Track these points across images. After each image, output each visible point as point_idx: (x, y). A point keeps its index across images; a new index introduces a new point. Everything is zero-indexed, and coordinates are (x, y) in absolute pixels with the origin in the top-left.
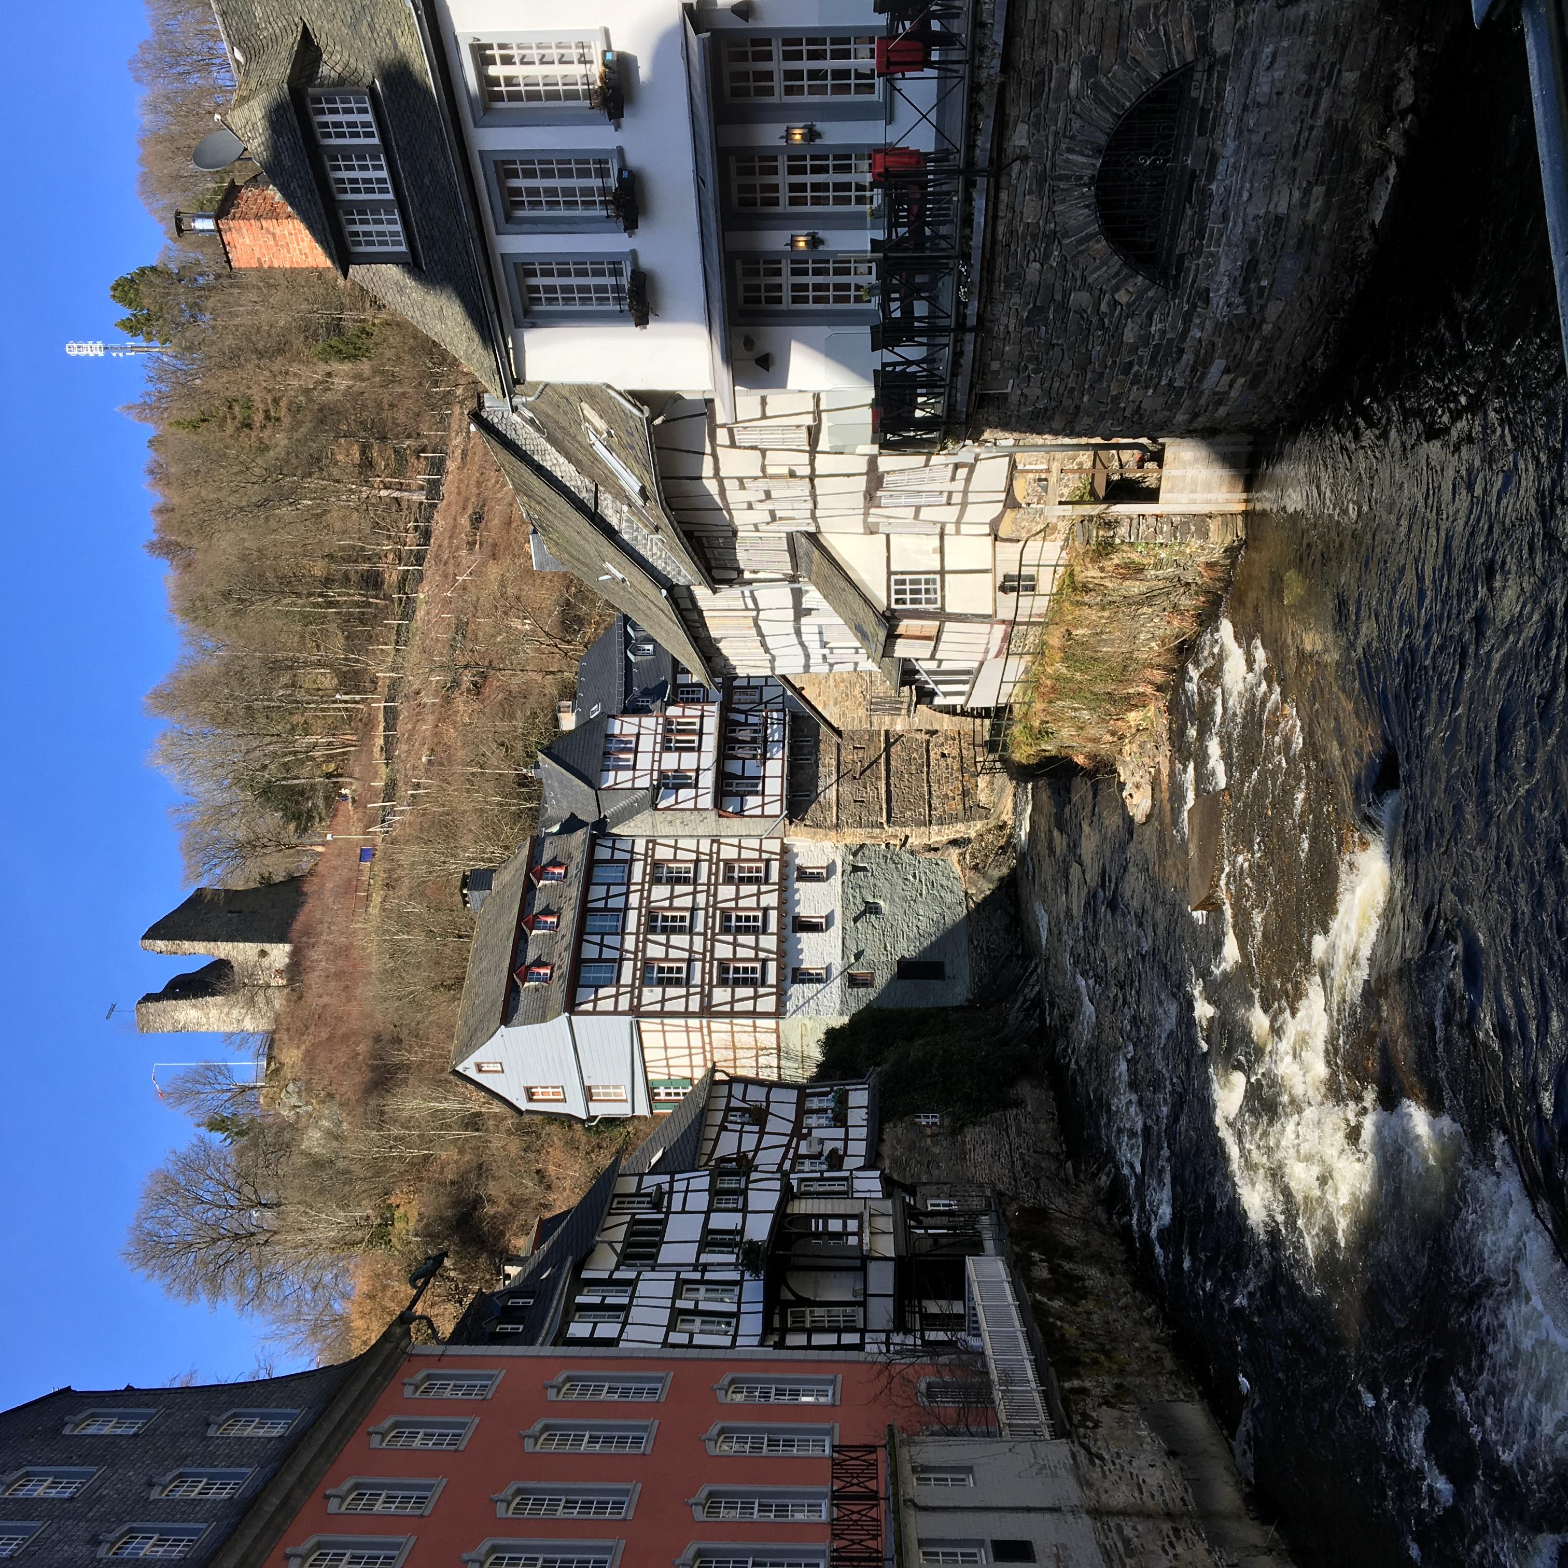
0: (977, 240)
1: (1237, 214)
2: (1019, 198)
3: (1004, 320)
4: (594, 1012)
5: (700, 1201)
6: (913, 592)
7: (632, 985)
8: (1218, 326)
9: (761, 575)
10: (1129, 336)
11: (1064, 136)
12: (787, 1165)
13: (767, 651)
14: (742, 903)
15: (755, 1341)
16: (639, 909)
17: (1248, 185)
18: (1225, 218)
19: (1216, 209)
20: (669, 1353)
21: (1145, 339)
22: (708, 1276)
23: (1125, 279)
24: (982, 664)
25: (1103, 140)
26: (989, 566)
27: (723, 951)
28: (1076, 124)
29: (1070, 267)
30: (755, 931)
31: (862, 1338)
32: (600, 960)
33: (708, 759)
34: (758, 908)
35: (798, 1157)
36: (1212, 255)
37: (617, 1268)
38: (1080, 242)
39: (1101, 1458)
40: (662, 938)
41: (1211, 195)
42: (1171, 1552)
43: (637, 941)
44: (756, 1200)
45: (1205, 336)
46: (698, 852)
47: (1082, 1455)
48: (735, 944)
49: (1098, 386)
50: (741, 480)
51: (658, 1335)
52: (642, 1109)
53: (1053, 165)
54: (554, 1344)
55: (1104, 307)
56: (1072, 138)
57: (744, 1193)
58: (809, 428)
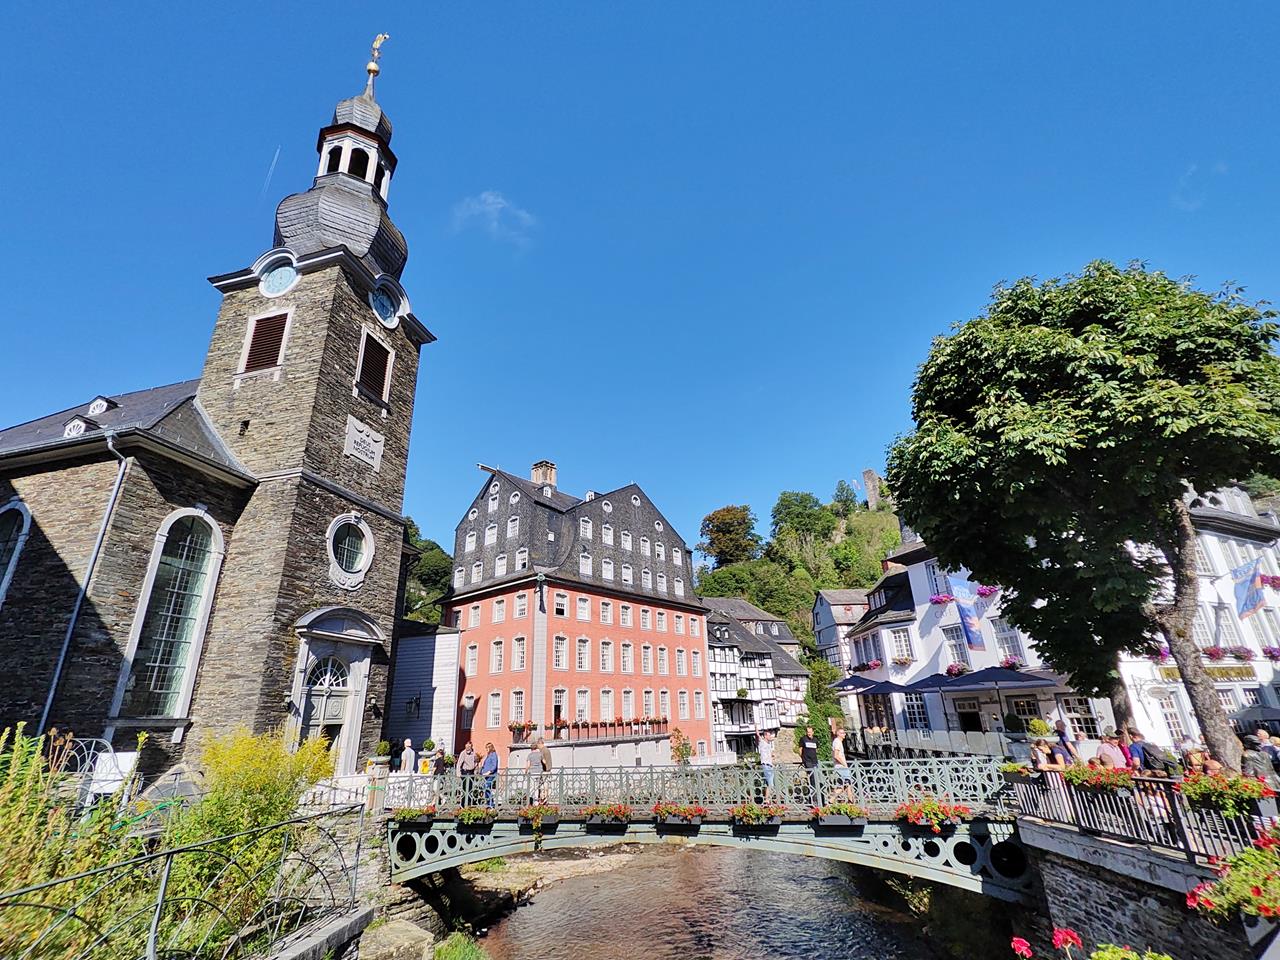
5: (763, 676)
12: (779, 699)
15: (719, 697)
20: (708, 676)
22: (738, 681)
31: (723, 724)
35: (783, 702)
37: (738, 657)
44: (765, 692)
51: (718, 671)
52: (819, 648)
54: (710, 646)
57: (768, 688)
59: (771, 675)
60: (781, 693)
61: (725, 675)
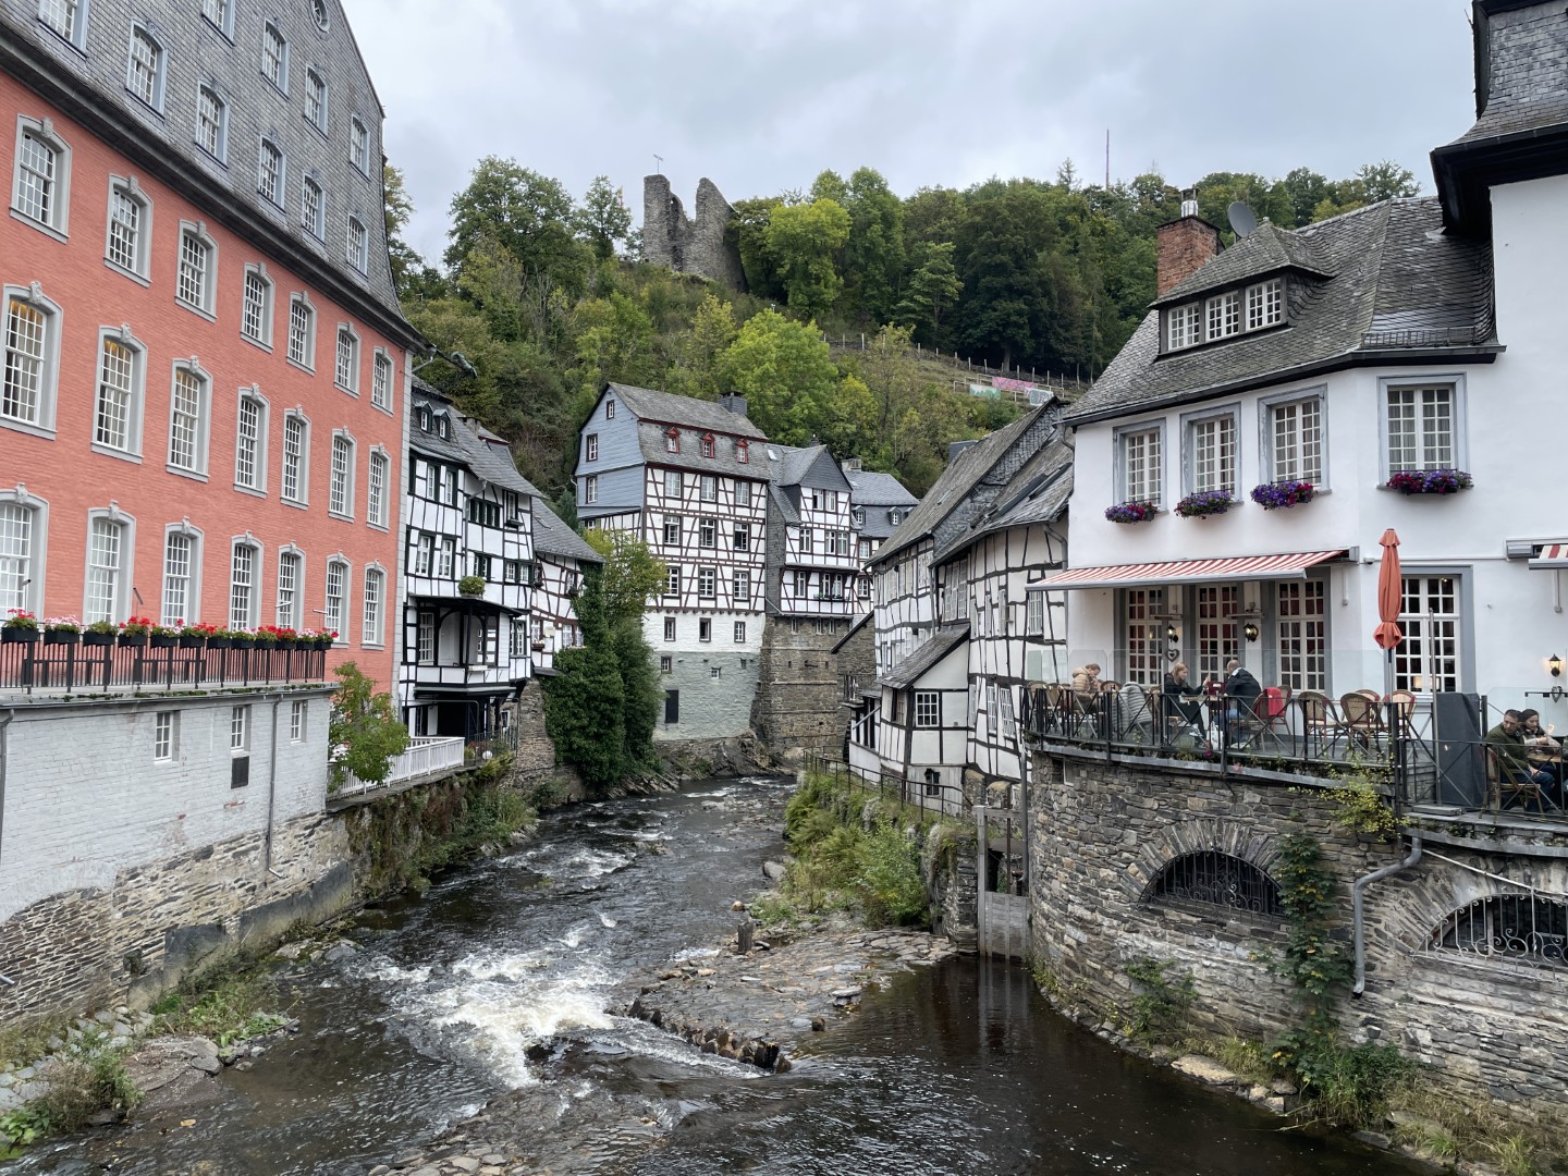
0: (1173, 763)
1: (1193, 956)
2: (1205, 795)
3: (1116, 781)
4: (646, 481)
5: (512, 554)
6: (927, 707)
7: (664, 508)
8: (1111, 938)
9: (941, 599)
10: (1104, 872)
11: (1251, 830)
12: (535, 613)
13: (890, 603)
14: (720, 583)
15: (411, 590)
16: (718, 513)
17: (1214, 965)
18: (1191, 947)
19: (1197, 941)
20: (403, 529)
21: (1102, 884)
22: (458, 557)
23: (1145, 872)
24: (878, 754)
25: (1248, 858)
26: (945, 762)
27: (687, 570)
28: (1261, 839)
29: (1154, 831)
30: (701, 592)
31: (412, 664)
32: (683, 486)
33: (819, 562)
34: (716, 594)
35: (541, 620)
36: (1163, 936)
37: (465, 495)
38: (1173, 839)
39: (311, 834)
40: (696, 529)
41: (1207, 937)
42: (236, 885)
43: (694, 511)
44: (511, 591)
45: (1104, 929)
46: (756, 553)
47: (311, 821)
48: (692, 578)
49: (1069, 848)
50: (1006, 587)
51: (417, 523)
52: (581, 514)
53: (1230, 821)
54: (411, 450)
55: (1125, 855)
56: (1250, 835)
57: (517, 583)
58: (1042, 636)
59: (526, 554)
60: (540, 600)
61: (432, 537)
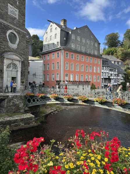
5: (115, 73)
12: (118, 79)
15: (103, 77)
22: (109, 74)
37: (109, 69)
57: (116, 76)
61: (106, 73)
